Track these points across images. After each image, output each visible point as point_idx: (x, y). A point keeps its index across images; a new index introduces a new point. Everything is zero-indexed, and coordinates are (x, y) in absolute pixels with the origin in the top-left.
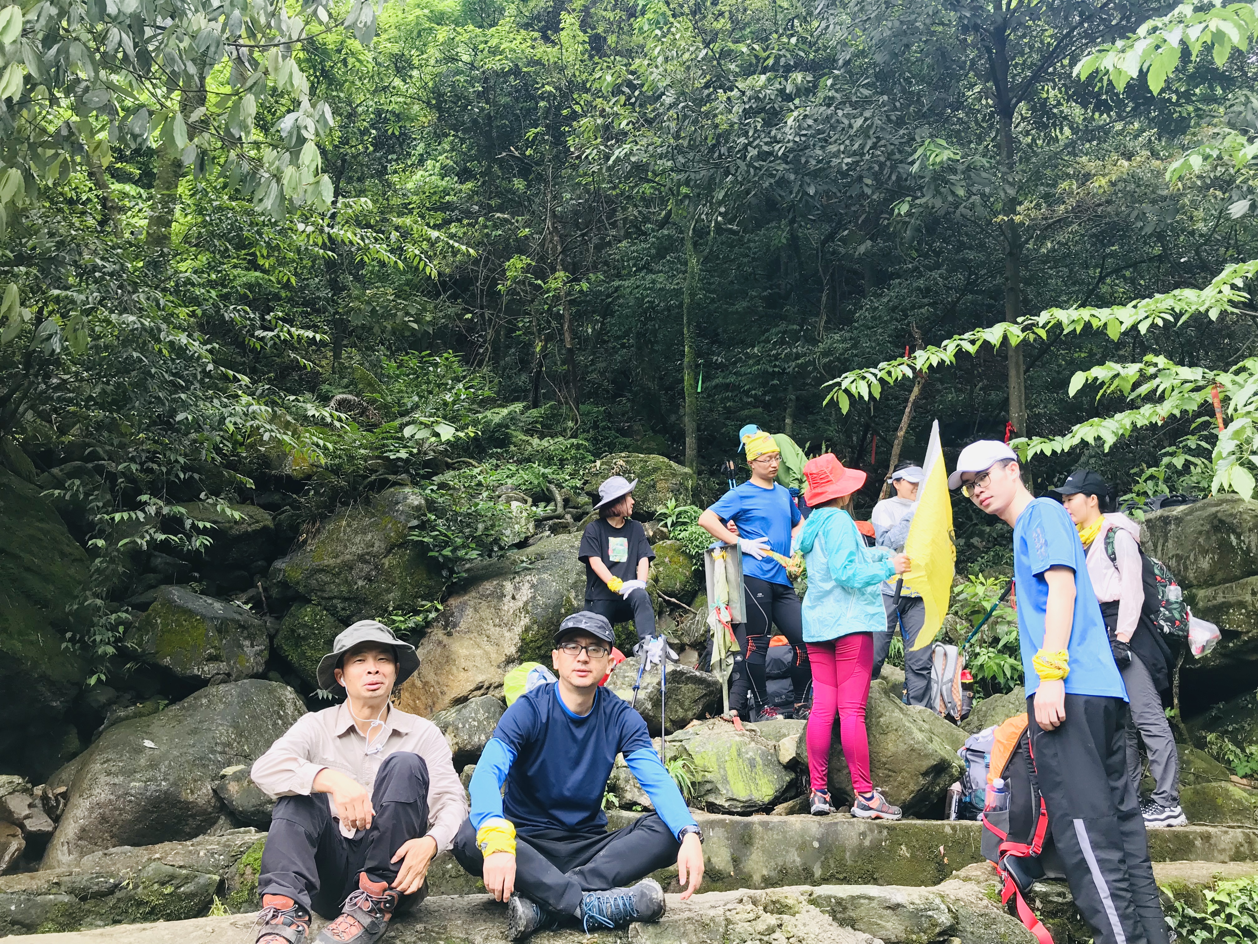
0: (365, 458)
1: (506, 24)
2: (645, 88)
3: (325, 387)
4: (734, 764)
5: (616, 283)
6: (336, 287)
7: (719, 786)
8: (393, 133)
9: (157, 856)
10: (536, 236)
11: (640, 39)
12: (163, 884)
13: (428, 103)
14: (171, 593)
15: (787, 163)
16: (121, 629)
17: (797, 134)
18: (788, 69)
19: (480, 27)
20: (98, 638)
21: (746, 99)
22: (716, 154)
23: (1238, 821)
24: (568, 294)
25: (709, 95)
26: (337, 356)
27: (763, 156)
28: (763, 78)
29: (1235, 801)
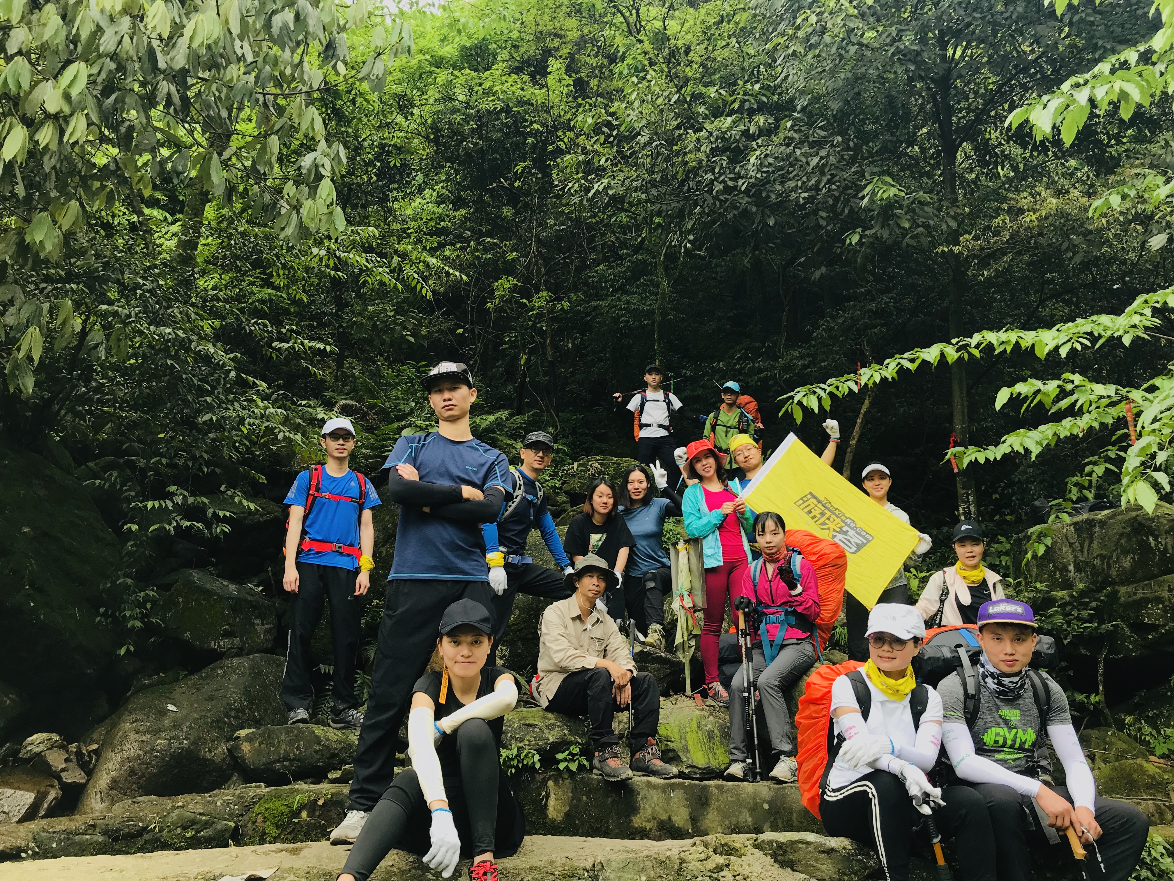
0: (367, 457)
1: (499, 68)
2: (622, 129)
3: (328, 394)
4: (694, 735)
5: (594, 303)
6: (341, 304)
7: (680, 754)
8: (395, 165)
9: (180, 804)
10: (522, 259)
11: (620, 84)
12: (185, 828)
13: (427, 138)
14: (191, 574)
15: (749, 197)
16: (148, 606)
17: (758, 170)
18: (751, 112)
19: (476, 70)
20: (128, 613)
21: (713, 139)
22: (686, 188)
23: (1150, 794)
24: (551, 311)
25: (680, 135)
26: (340, 365)
27: (727, 190)
28: (729, 119)
29: (1149, 776)
